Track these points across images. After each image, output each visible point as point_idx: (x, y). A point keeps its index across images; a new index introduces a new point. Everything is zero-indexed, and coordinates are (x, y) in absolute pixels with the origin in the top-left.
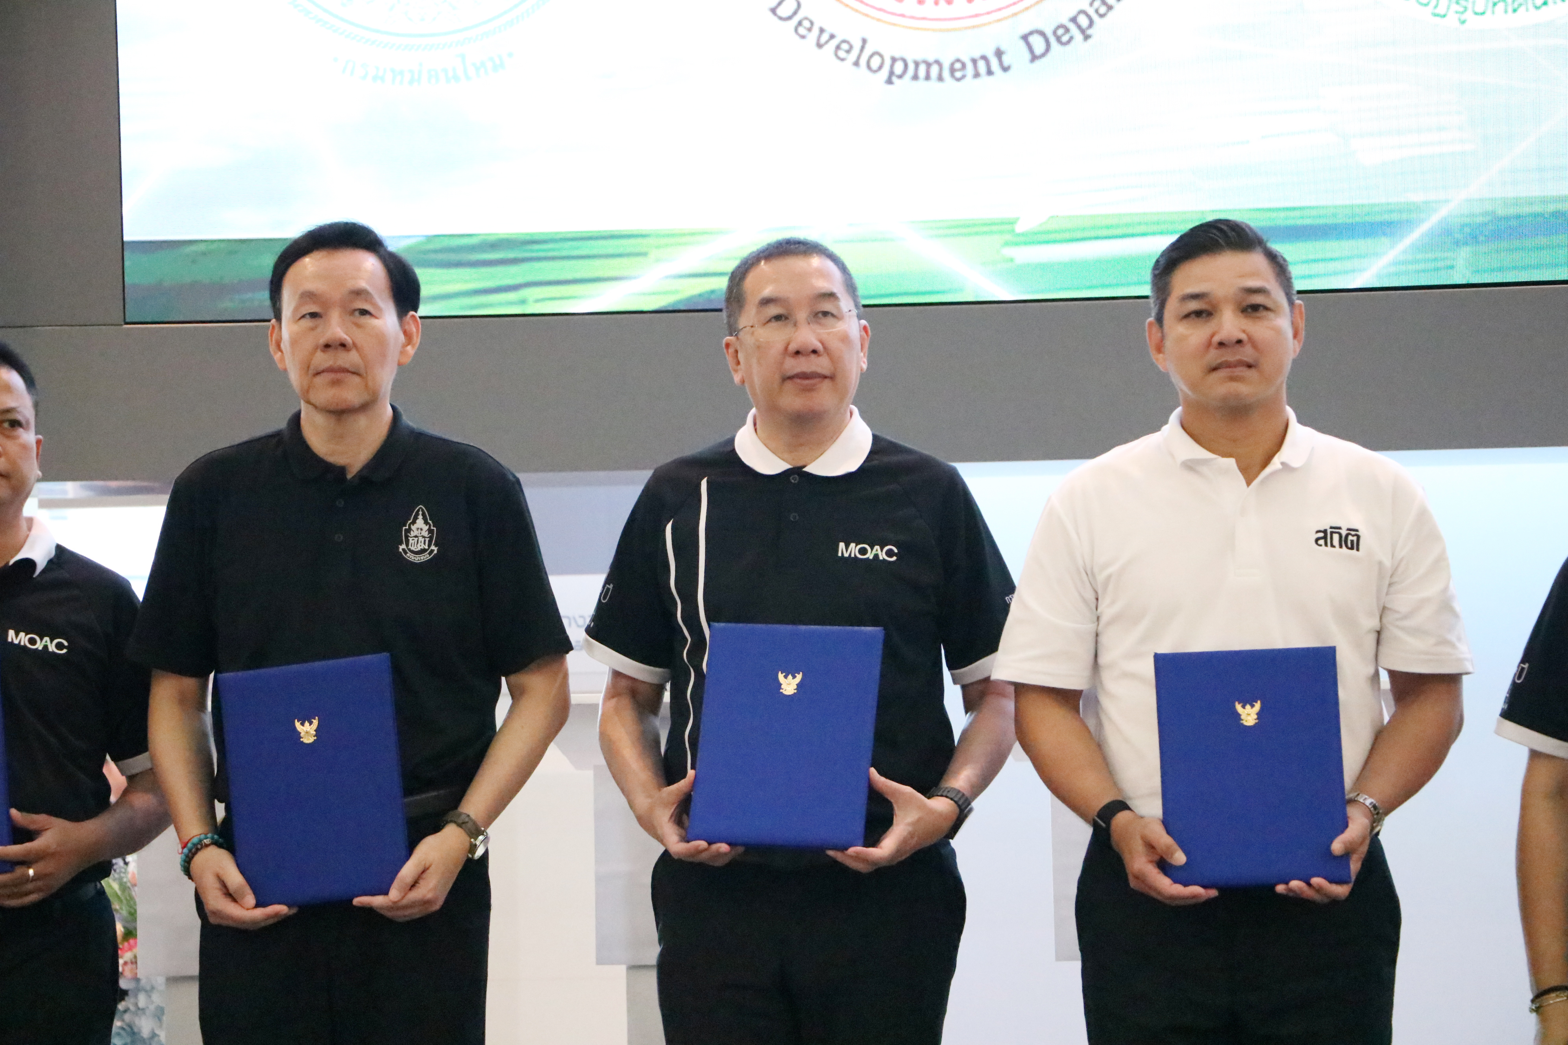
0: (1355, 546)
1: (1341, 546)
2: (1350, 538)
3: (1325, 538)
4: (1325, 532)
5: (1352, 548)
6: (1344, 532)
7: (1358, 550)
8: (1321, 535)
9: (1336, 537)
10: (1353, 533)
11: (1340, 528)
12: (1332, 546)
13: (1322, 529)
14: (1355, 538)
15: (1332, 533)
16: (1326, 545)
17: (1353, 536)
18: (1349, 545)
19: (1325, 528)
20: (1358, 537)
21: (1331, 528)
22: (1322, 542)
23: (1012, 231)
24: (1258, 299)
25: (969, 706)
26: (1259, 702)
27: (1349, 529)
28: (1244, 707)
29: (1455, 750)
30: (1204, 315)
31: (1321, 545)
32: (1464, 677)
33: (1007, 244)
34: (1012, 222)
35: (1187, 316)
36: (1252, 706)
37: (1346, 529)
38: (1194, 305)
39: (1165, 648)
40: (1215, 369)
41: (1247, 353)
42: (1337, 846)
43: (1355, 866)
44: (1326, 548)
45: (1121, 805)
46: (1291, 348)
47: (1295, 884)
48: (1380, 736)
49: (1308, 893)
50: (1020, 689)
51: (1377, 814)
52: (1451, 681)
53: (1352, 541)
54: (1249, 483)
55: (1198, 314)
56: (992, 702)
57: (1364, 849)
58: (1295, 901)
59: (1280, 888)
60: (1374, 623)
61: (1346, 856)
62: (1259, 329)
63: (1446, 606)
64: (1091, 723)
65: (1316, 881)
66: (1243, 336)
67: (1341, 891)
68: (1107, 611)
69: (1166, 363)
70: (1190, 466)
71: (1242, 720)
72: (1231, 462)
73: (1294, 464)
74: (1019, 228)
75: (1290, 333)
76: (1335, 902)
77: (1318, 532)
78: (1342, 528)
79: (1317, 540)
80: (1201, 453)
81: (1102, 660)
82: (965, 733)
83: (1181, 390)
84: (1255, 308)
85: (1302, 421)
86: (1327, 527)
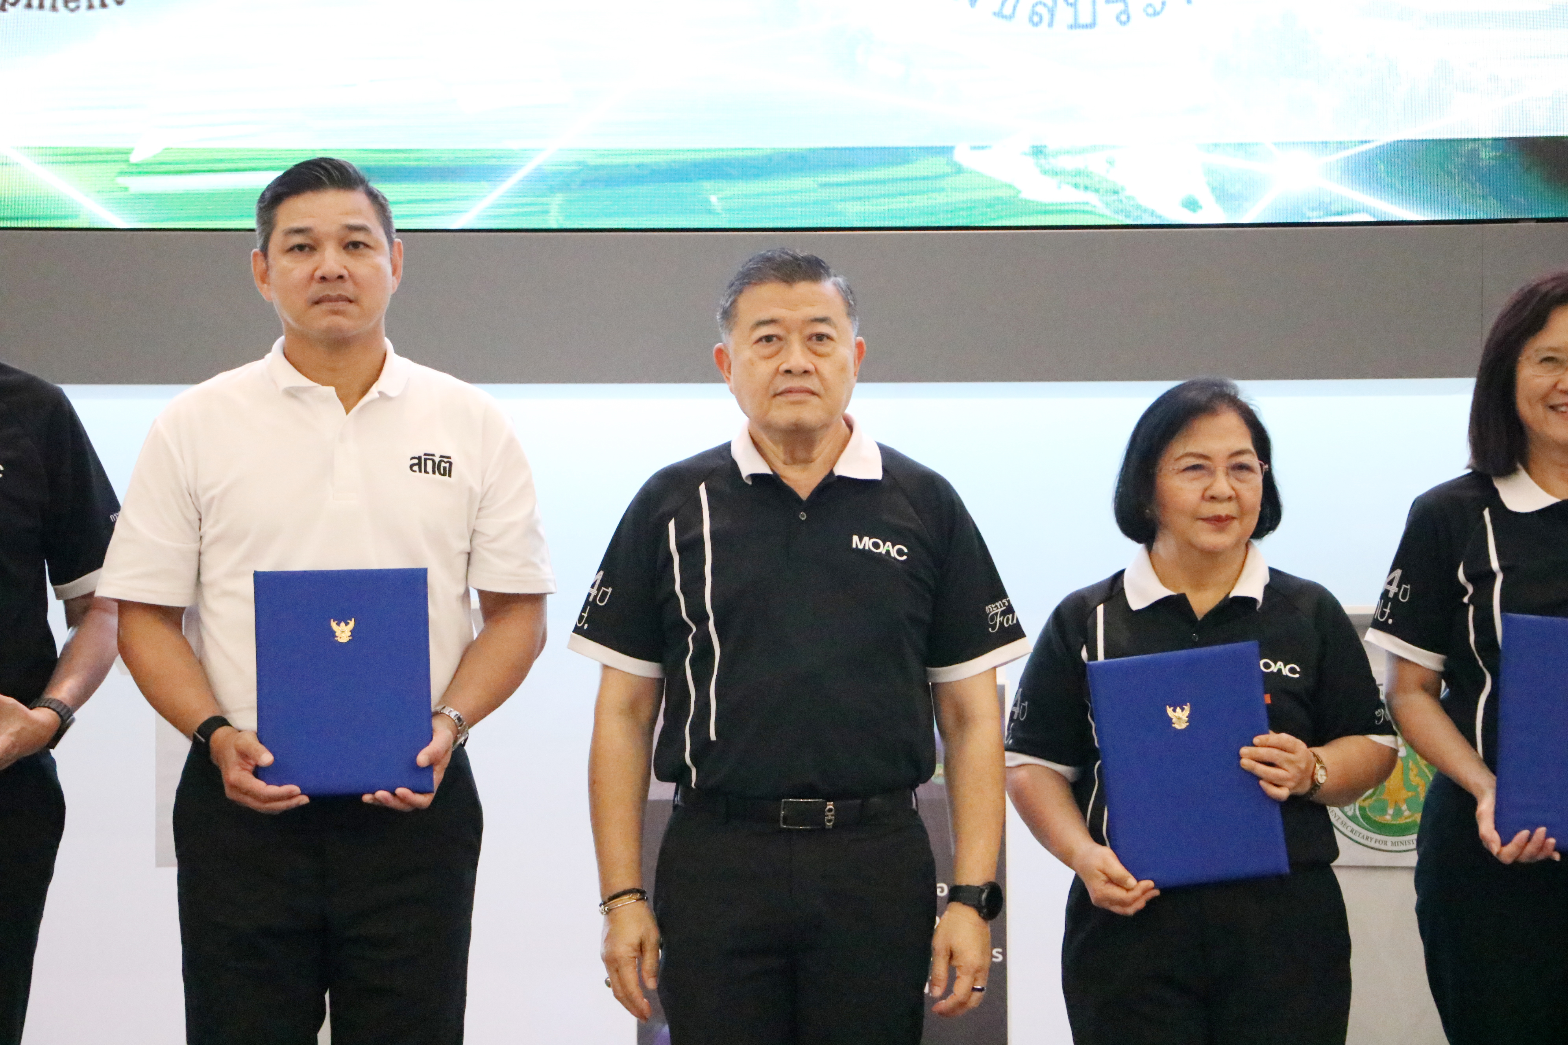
0: (447, 472)
1: (434, 473)
2: (443, 464)
3: (419, 464)
4: (419, 458)
5: (444, 474)
6: (437, 459)
7: (450, 476)
8: (416, 461)
9: (430, 463)
10: (446, 460)
11: (433, 455)
12: (426, 472)
13: (417, 456)
14: (447, 465)
15: (426, 460)
16: (420, 471)
17: (446, 463)
18: (442, 472)
19: (420, 455)
20: (451, 464)
21: (425, 455)
22: (416, 468)
23: (127, 161)
24: (359, 237)
25: (71, 620)
26: (353, 619)
27: (441, 457)
28: (338, 624)
29: (538, 665)
30: (307, 249)
31: (415, 471)
32: (548, 596)
33: (122, 173)
34: (127, 152)
35: (291, 249)
36: (347, 624)
37: (439, 456)
38: (298, 239)
39: (266, 566)
40: (317, 302)
41: (348, 289)
42: (422, 759)
43: (438, 776)
44: (420, 473)
45: (220, 721)
46: (392, 283)
47: (381, 794)
48: (469, 651)
49: (393, 803)
50: (124, 606)
51: (462, 726)
52: (536, 600)
53: (445, 468)
54: (347, 412)
55: (301, 247)
56: (95, 617)
57: (447, 760)
58: (380, 810)
59: (367, 798)
60: (465, 546)
61: (430, 767)
62: (359, 266)
63: (532, 531)
64: (193, 641)
65: (400, 791)
66: (344, 273)
67: (424, 800)
68: (210, 531)
69: (270, 294)
70: (292, 393)
71: (337, 637)
72: (331, 390)
73: (391, 394)
74: (134, 158)
75: (389, 270)
76: (417, 811)
77: (412, 458)
78: (436, 455)
79: (411, 466)
80: (303, 381)
81: (203, 578)
82: (67, 647)
83: (285, 321)
84: (356, 245)
85: (400, 351)
86: (422, 454)
